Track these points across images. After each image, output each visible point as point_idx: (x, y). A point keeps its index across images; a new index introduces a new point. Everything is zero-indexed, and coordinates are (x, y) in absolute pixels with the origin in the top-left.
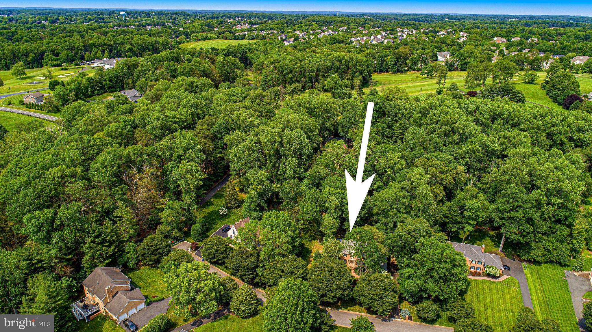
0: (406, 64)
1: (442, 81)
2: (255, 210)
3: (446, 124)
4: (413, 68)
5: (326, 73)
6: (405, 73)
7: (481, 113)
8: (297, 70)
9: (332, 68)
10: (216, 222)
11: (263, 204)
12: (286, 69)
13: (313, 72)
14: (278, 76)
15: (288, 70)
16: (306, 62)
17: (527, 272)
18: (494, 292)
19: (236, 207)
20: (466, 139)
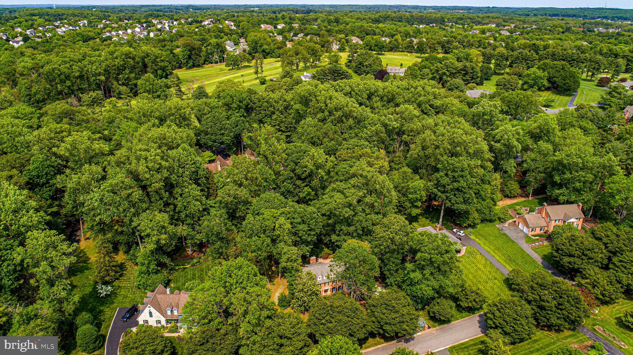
0: (201, 57)
1: (259, 71)
2: (157, 272)
3: (336, 109)
4: (208, 61)
5: (118, 74)
6: (202, 67)
7: (357, 94)
8: (77, 74)
9: (125, 68)
10: (101, 312)
11: (166, 260)
12: (59, 76)
13: (100, 74)
14: (48, 86)
15: (63, 77)
16: (85, 62)
17: (472, 237)
18: (469, 267)
19: (118, 279)
20: (359, 122)
